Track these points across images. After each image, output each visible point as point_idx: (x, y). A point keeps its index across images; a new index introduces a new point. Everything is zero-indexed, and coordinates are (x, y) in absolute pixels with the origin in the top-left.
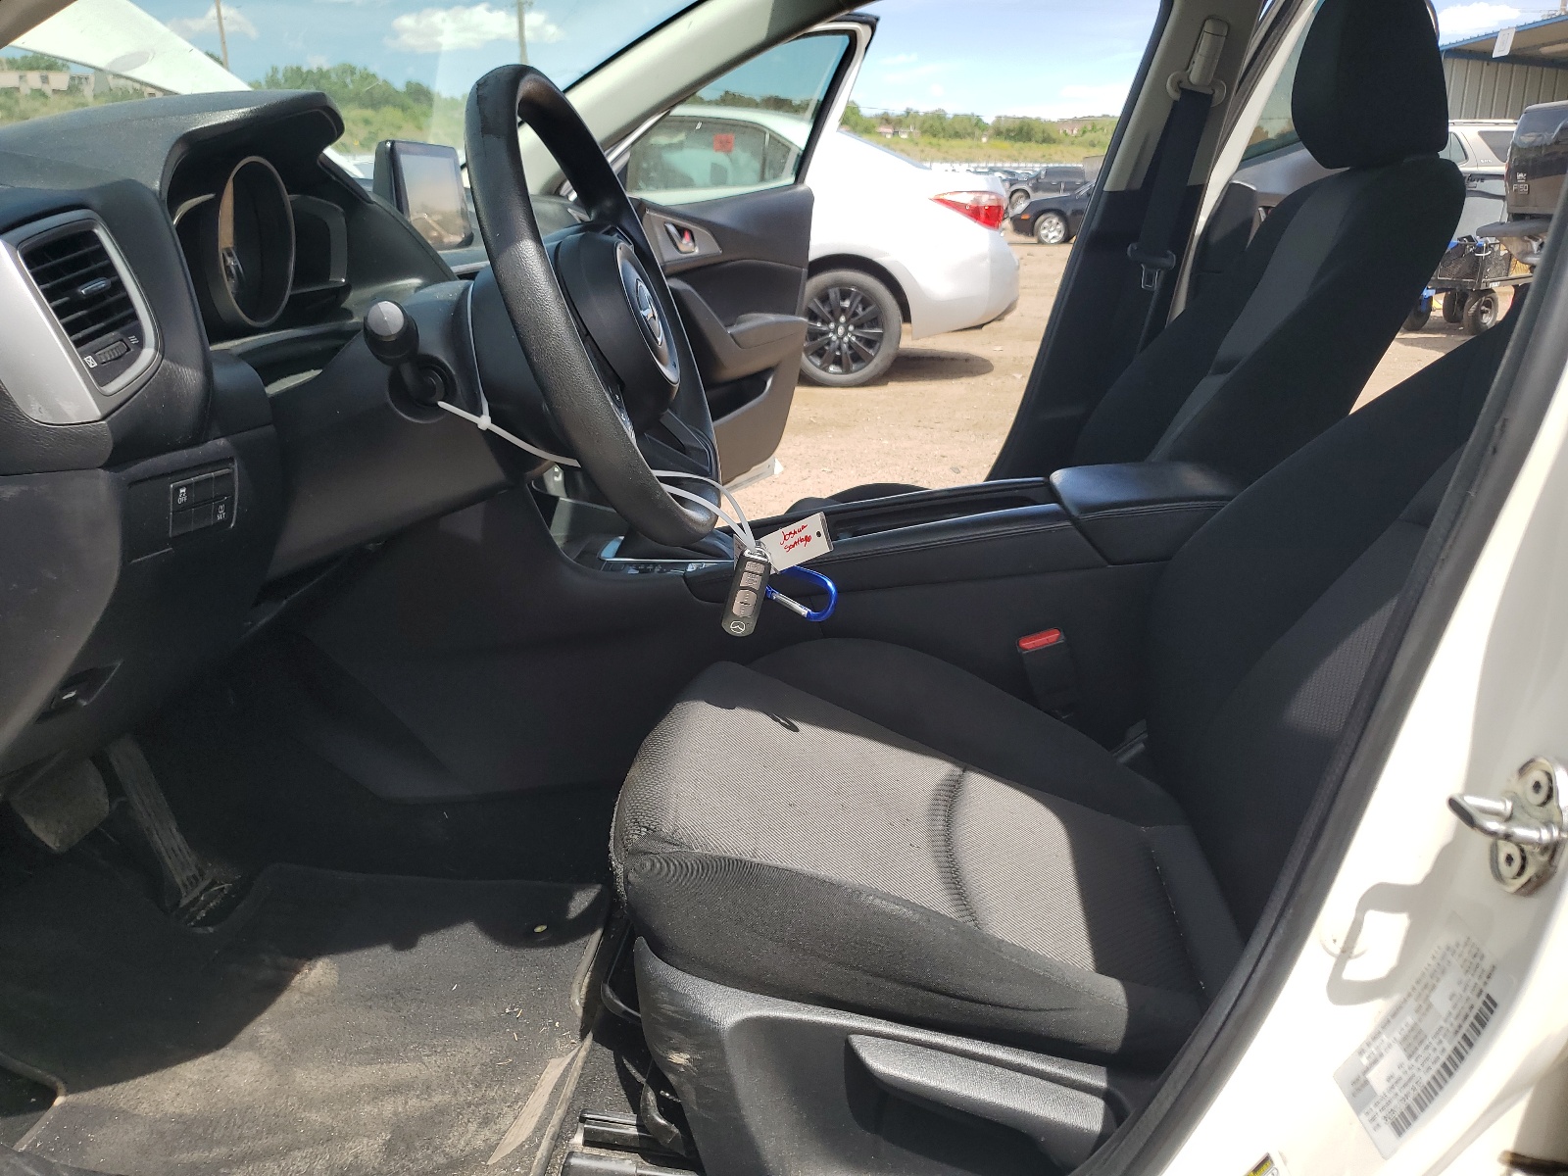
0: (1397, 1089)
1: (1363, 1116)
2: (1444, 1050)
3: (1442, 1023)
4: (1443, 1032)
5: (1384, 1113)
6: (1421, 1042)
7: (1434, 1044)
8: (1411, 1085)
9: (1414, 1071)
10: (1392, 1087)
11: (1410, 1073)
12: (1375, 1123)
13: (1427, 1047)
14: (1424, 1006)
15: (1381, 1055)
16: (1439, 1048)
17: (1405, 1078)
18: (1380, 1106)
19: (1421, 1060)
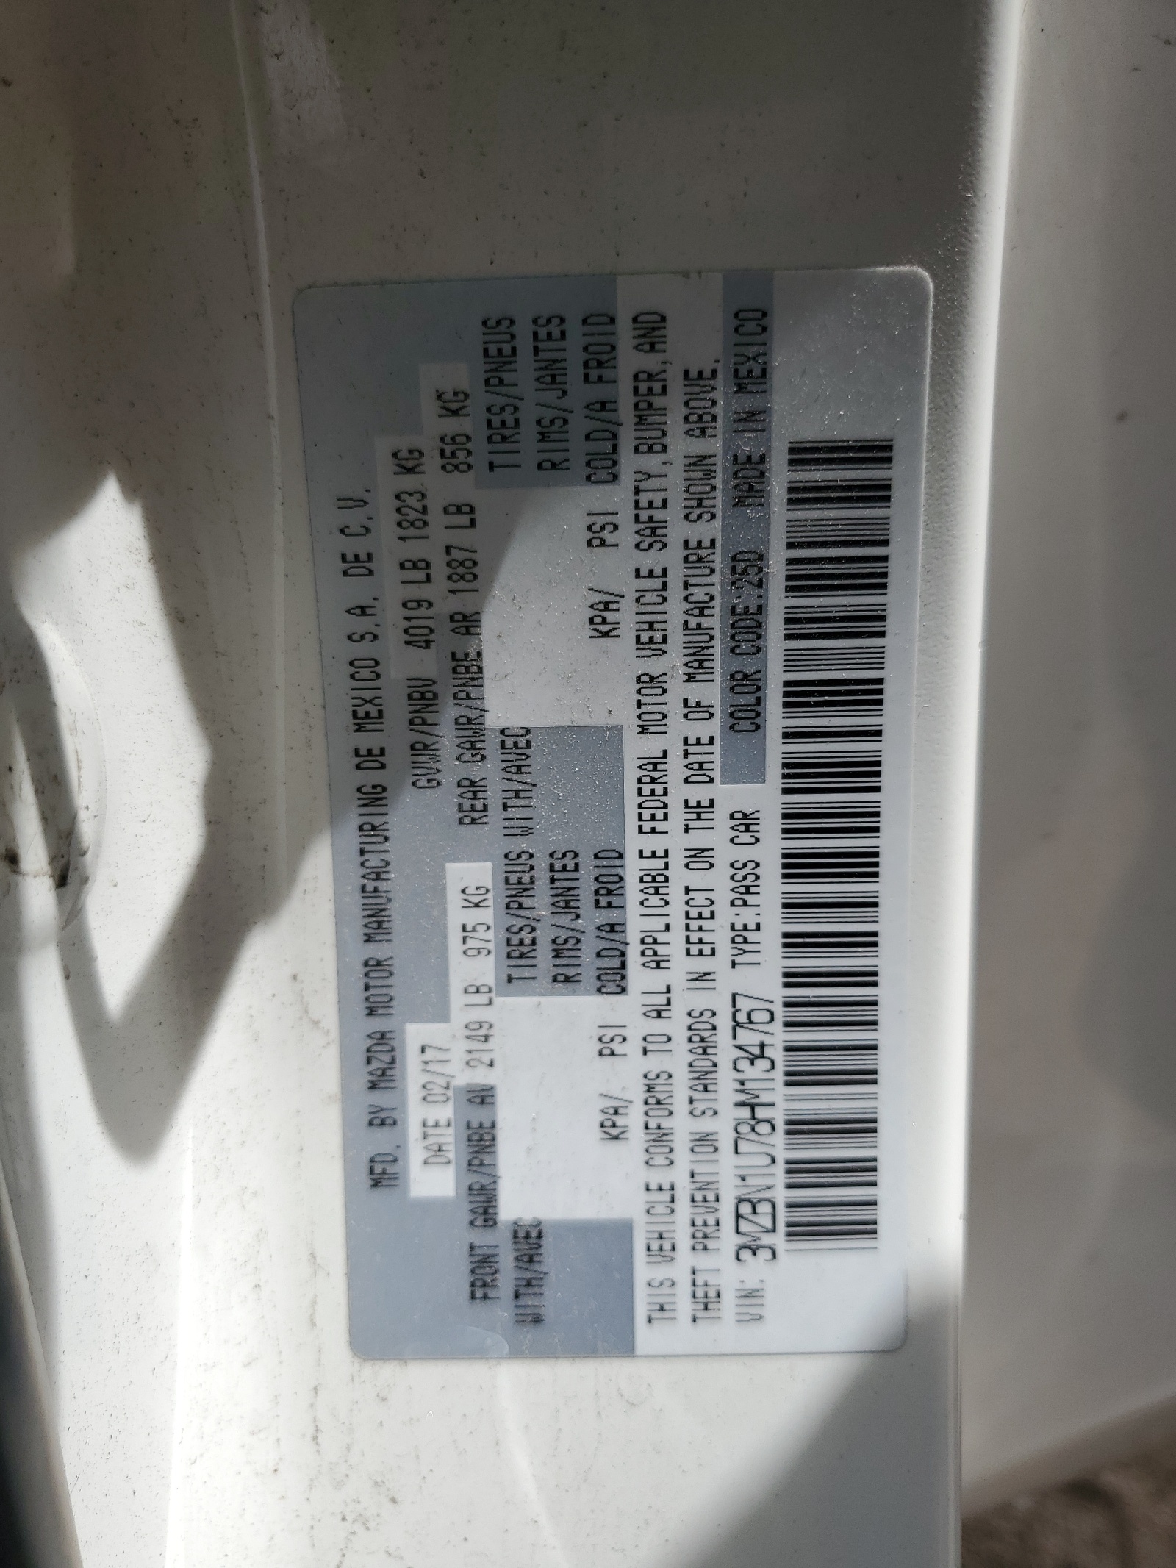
0: (682, 1126)
1: (645, 1337)
2: (745, 822)
3: (637, 748)
4: (676, 768)
5: (728, 1240)
6: (609, 891)
7: (675, 840)
8: (724, 1051)
9: (684, 1001)
10: (659, 1137)
11: (676, 1025)
12: (729, 1303)
13: (656, 883)
14: (491, 772)
15: (483, 1097)
16: (717, 837)
17: (678, 1060)
18: (683, 1237)
19: (674, 944)
